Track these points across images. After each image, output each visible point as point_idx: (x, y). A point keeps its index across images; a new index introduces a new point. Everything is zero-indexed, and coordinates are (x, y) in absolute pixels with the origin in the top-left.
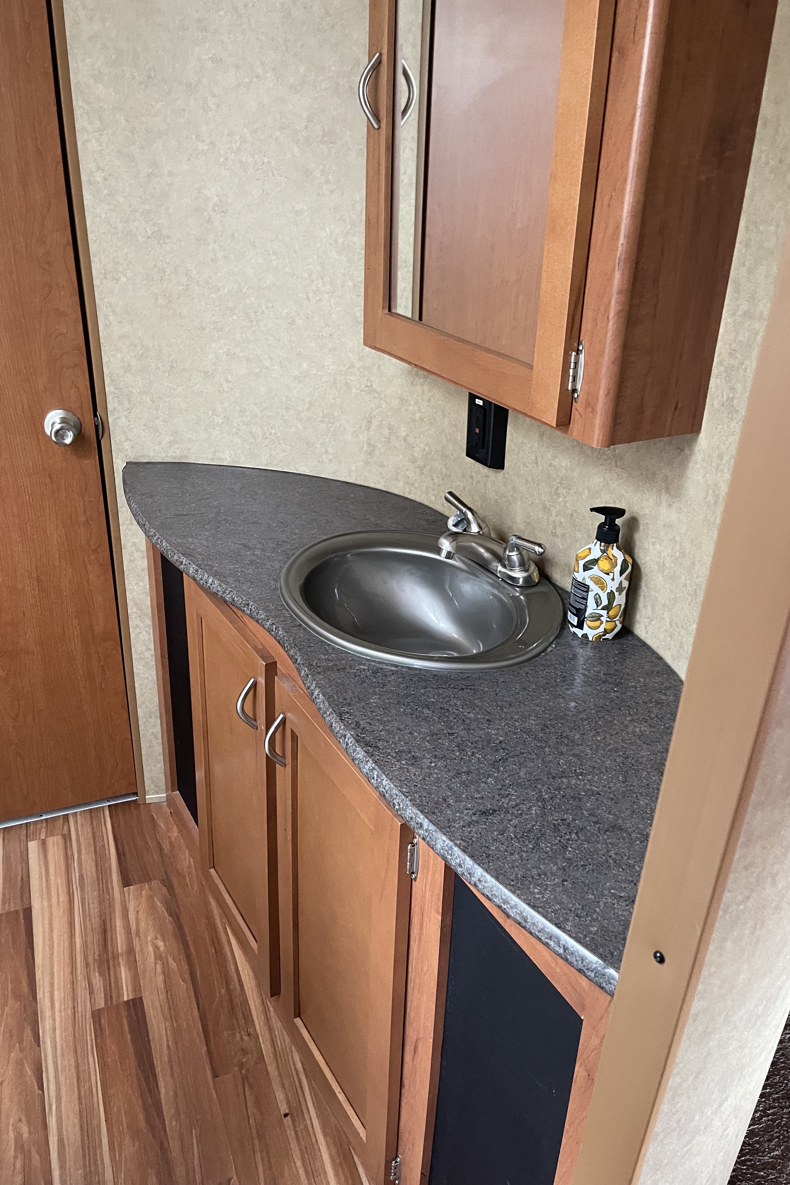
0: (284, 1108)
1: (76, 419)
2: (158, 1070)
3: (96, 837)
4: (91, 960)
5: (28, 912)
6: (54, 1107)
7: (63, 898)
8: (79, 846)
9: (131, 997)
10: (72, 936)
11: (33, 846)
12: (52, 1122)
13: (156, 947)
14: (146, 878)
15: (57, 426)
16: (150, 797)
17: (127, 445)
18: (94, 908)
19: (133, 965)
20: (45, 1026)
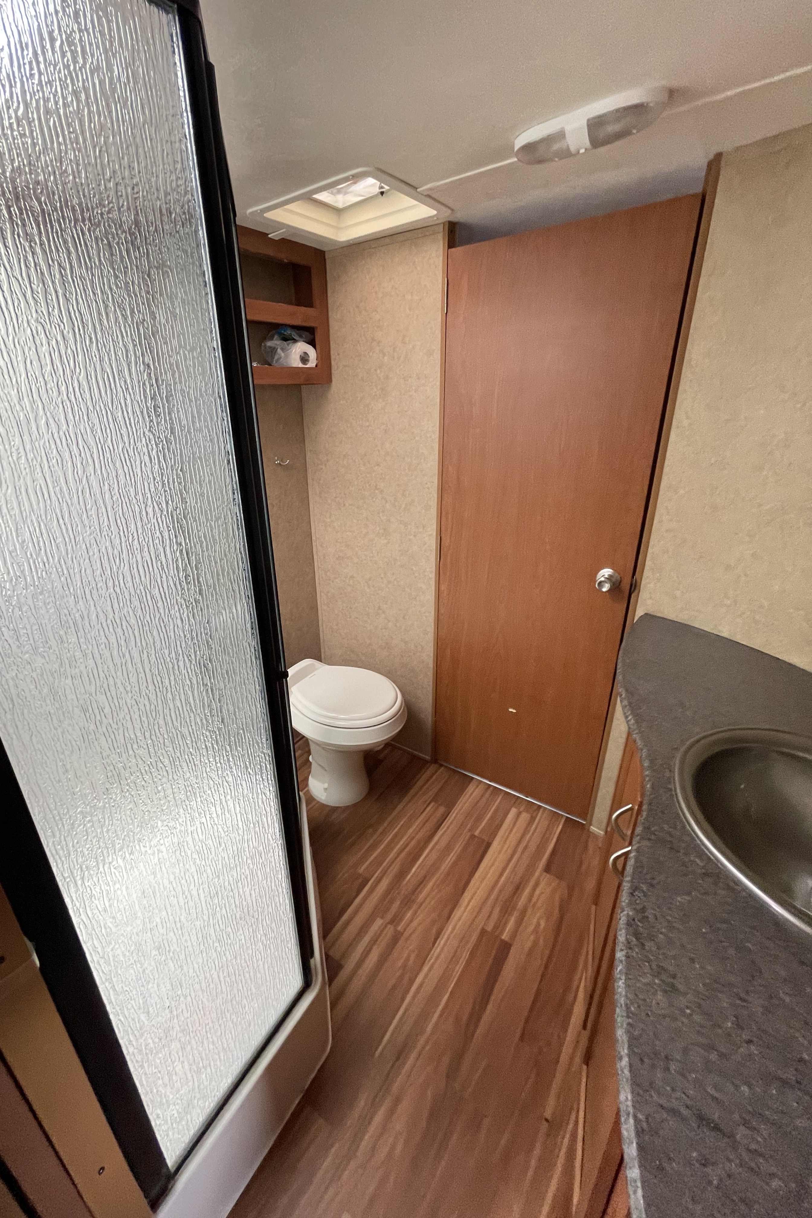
0: (548, 1114)
1: (619, 578)
2: (493, 998)
3: (549, 830)
4: (501, 897)
5: (489, 845)
6: (432, 961)
7: (510, 851)
8: (536, 828)
9: (506, 939)
10: (501, 875)
11: (514, 811)
12: (426, 969)
13: (538, 924)
14: (560, 876)
15: (603, 579)
16: (593, 828)
17: (649, 602)
18: (521, 870)
19: (520, 922)
20: (457, 913)
